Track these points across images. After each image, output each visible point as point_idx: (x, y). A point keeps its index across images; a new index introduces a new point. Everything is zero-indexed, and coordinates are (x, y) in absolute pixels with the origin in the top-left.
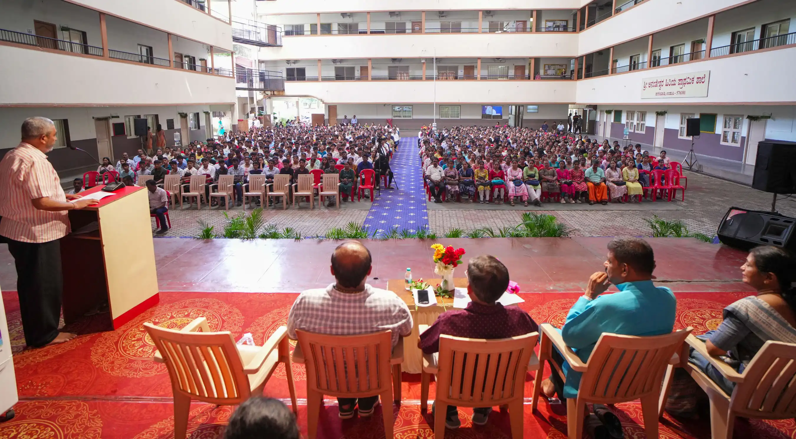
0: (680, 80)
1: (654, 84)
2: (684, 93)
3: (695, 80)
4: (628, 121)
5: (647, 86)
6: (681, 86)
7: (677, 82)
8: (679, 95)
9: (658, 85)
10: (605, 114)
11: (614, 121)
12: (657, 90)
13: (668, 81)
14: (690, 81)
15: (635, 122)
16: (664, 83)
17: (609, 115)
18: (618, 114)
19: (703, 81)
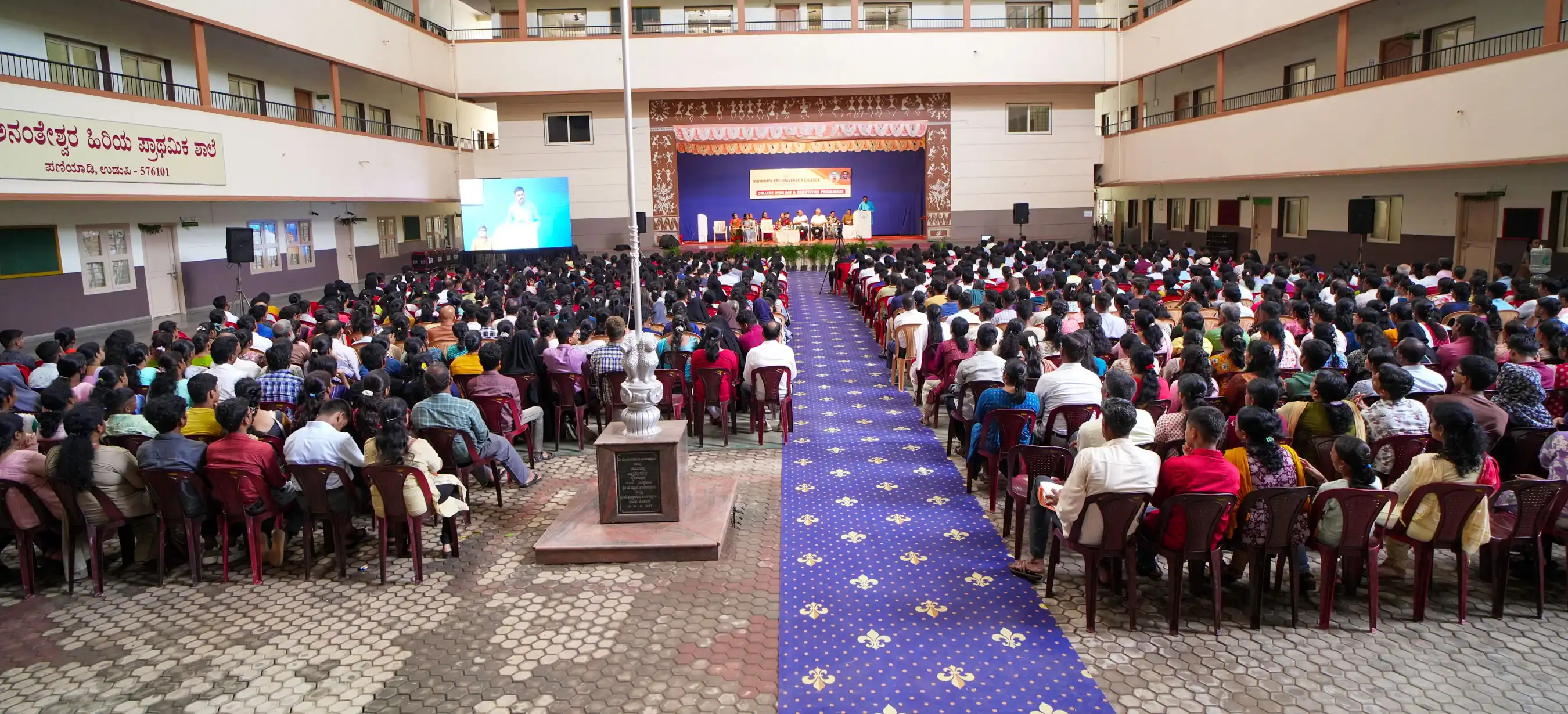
0: (141, 139)
1: (30, 135)
2: (163, 172)
3: (192, 148)
7: (135, 144)
8: (148, 178)
9: (53, 139)
12: (52, 153)
13: (95, 134)
14: (178, 148)
16: (82, 137)
19: (212, 151)
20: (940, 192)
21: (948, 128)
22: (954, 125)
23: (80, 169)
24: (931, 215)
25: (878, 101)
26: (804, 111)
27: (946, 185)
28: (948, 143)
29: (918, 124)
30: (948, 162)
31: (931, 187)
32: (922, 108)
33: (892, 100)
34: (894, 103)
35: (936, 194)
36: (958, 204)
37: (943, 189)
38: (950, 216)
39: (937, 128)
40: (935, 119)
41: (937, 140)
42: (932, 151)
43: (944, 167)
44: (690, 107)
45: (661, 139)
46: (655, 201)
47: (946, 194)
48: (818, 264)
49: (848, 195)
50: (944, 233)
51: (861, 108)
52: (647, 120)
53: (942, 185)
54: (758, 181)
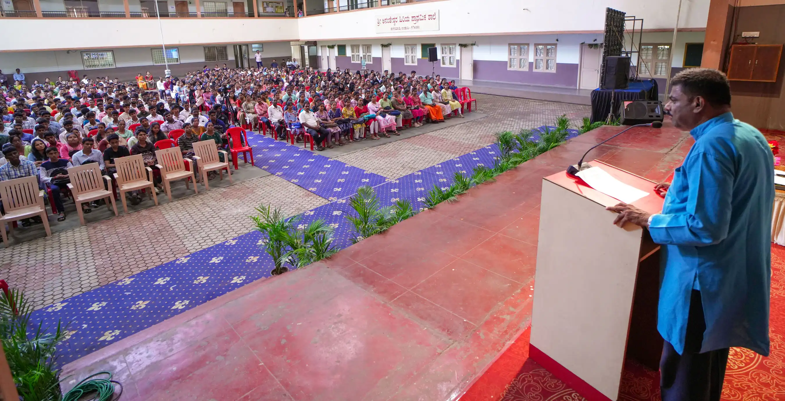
0: (413, 17)
1: (388, 21)
2: (418, 27)
3: (427, 17)
4: (353, 54)
5: (381, 22)
6: (415, 22)
7: (410, 19)
9: (392, 21)
10: (328, 49)
11: (339, 55)
13: (402, 18)
14: (423, 18)
15: (361, 54)
17: (331, 50)
18: (342, 48)
19: (434, 18)
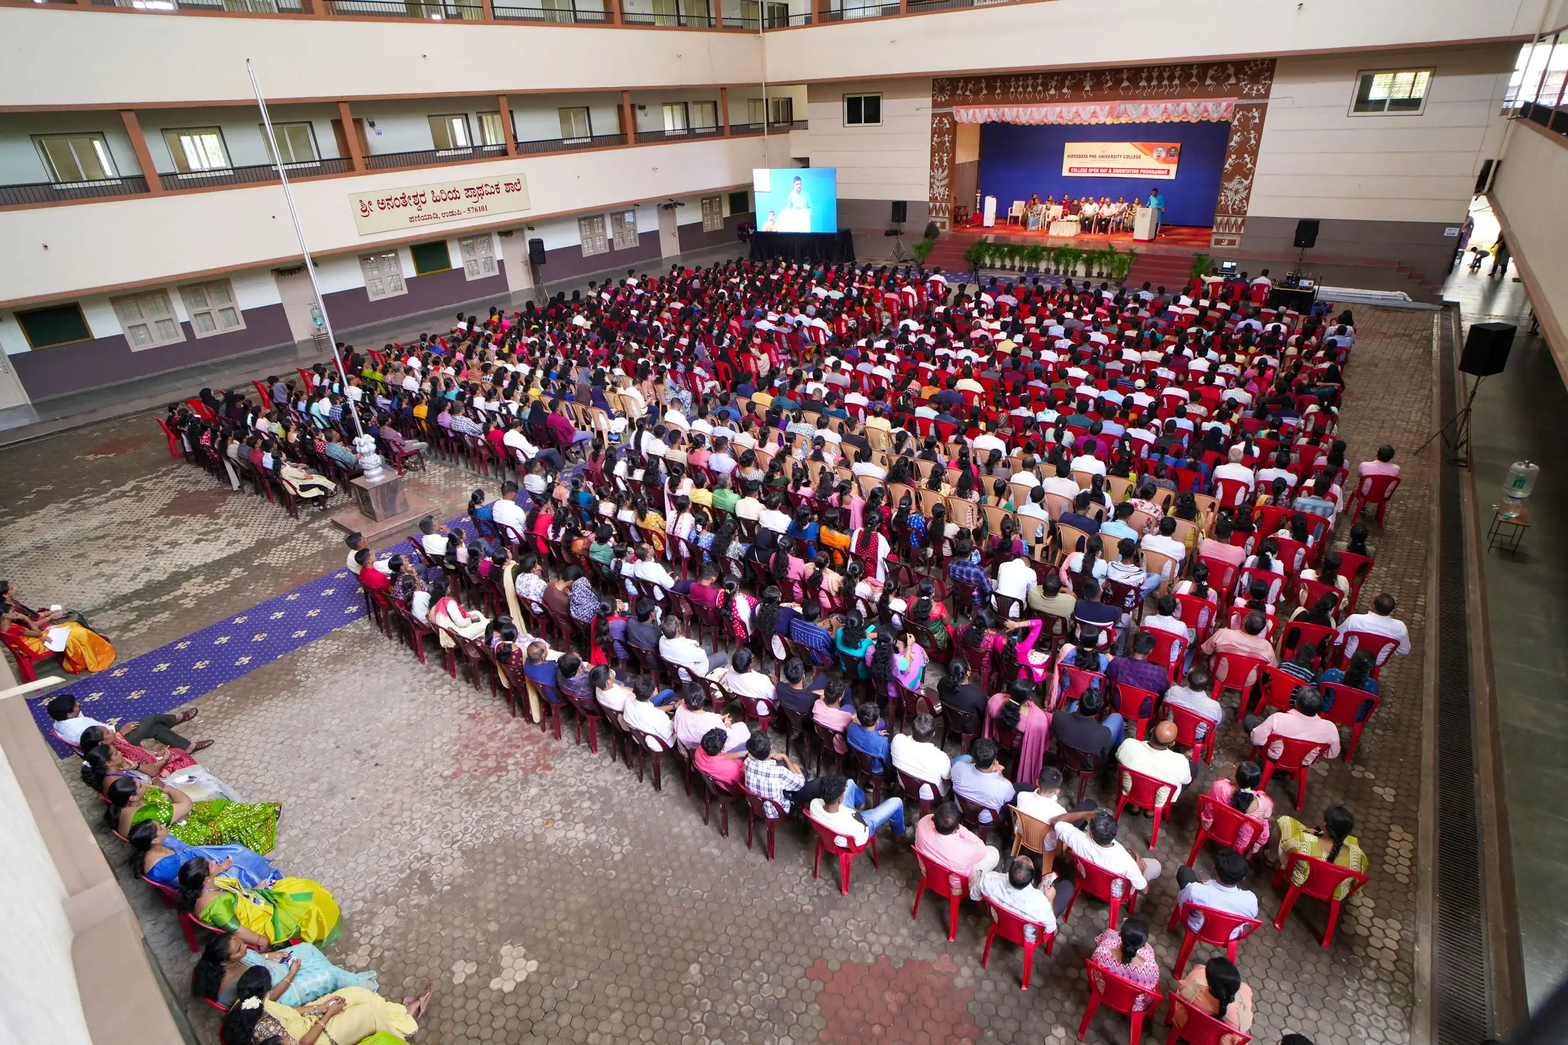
0: (467, 190)
1: (398, 202)
2: (483, 208)
3: (503, 188)
5: (375, 206)
6: (474, 199)
7: (463, 194)
8: (473, 214)
9: (411, 202)
11: (34, 345)
12: (412, 210)
14: (493, 190)
16: (429, 197)
18: (51, 319)
19: (518, 187)
20: (1236, 192)
21: (1263, 109)
22: (1272, 104)
23: (429, 217)
24: (1219, 219)
25: (1177, 74)
26: (1088, 88)
27: (1246, 182)
28: (1259, 129)
29: (1224, 103)
30: (1254, 153)
31: (1226, 184)
32: (1233, 81)
33: (1194, 72)
34: (1197, 76)
35: (1230, 194)
36: (1255, 209)
37: (1241, 187)
38: (1243, 222)
39: (1248, 108)
40: (1249, 96)
41: (1245, 125)
42: (1236, 138)
43: (1248, 160)
44: (970, 86)
45: (941, 121)
46: (931, 187)
47: (1244, 195)
48: (1062, 268)
49: (1172, 176)
50: (1232, 242)
51: (1154, 83)
52: (928, 101)
53: (1241, 183)
54: (1072, 156)
